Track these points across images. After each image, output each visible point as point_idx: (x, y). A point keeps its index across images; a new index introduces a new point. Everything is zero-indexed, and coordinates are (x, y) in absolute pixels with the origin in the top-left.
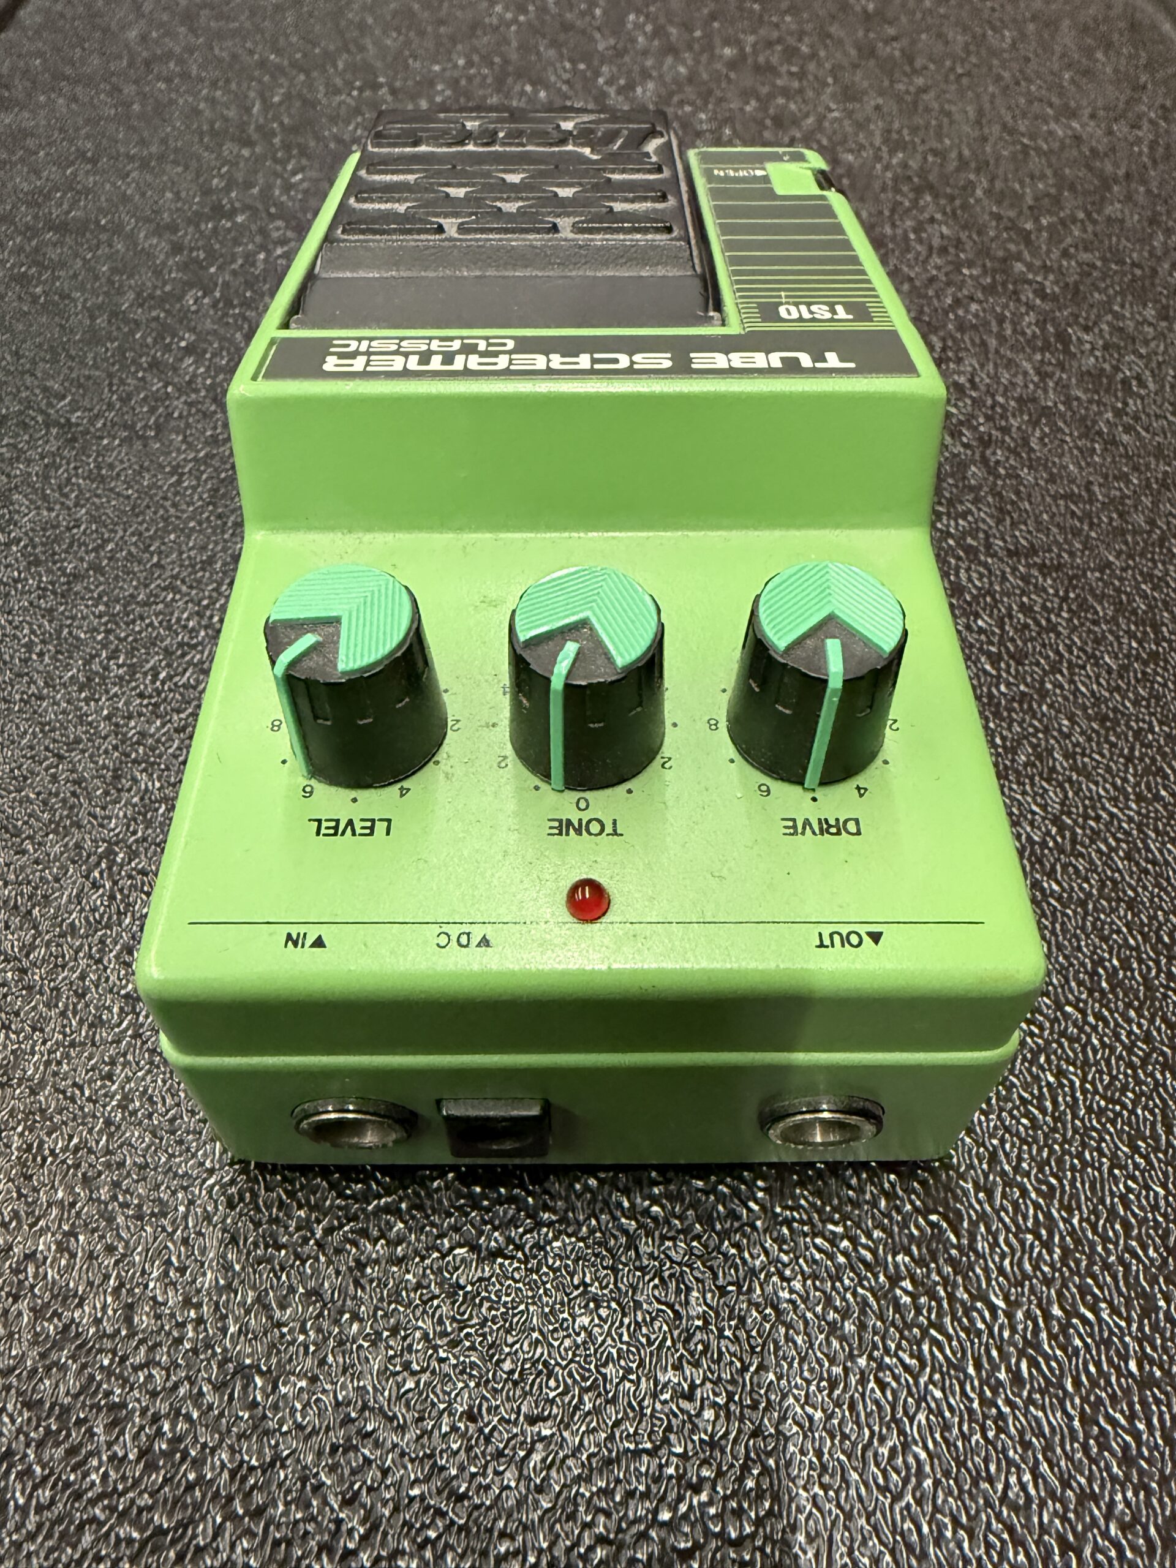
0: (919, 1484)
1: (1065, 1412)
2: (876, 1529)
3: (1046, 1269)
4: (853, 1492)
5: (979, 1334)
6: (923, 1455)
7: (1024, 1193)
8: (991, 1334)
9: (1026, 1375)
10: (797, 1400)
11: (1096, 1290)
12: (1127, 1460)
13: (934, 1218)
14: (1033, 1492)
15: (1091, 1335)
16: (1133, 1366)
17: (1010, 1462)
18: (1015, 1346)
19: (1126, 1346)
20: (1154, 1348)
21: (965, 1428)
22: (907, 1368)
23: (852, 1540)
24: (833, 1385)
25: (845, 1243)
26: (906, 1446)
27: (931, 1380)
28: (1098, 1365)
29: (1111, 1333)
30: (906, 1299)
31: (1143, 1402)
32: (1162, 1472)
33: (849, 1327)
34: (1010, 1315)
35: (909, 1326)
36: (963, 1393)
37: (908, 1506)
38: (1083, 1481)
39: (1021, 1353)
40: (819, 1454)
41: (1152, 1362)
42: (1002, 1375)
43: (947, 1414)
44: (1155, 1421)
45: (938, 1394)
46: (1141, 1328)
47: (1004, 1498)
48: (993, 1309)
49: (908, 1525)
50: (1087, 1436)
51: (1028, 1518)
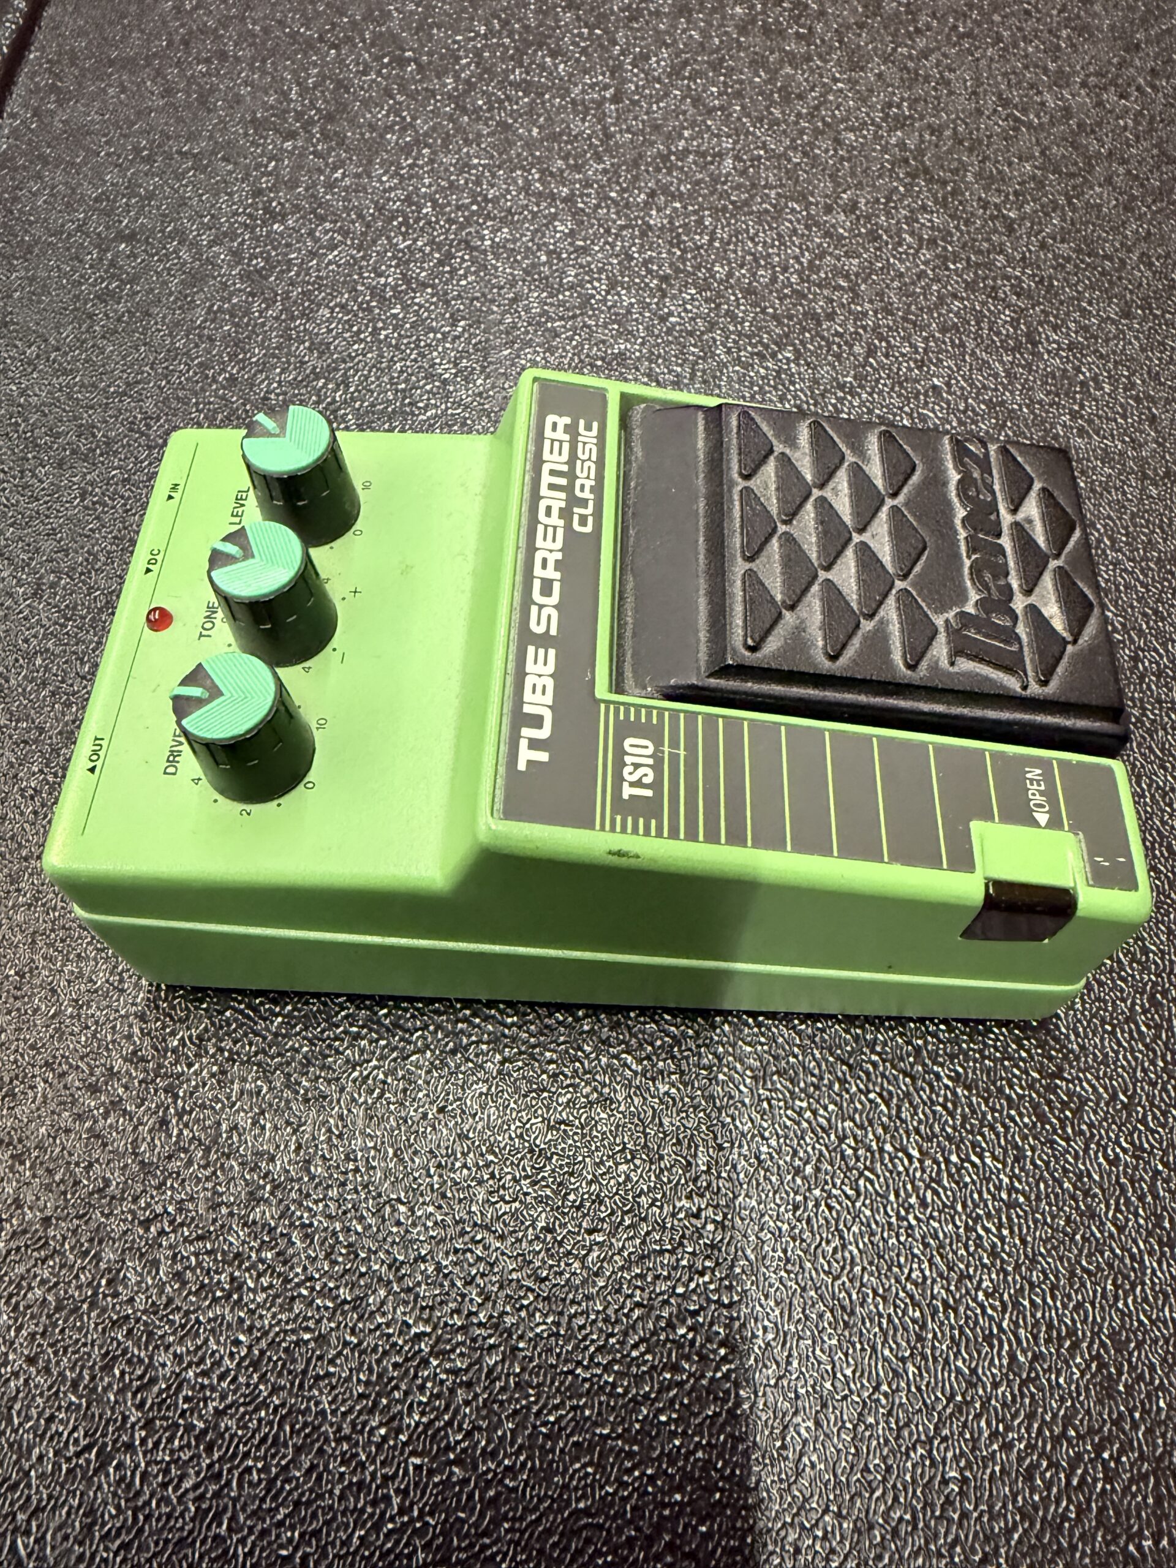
0: (852, 1270)
1: (954, 1224)
2: (821, 1297)
3: (949, 1130)
4: (807, 1275)
5: (899, 1174)
6: (856, 1251)
7: (938, 1077)
8: (908, 1174)
9: (929, 1200)
10: (771, 1217)
11: (984, 1145)
12: (993, 1254)
13: (872, 1096)
14: (927, 1273)
15: (977, 1174)
16: (1004, 1196)
17: (914, 1256)
18: (924, 1181)
19: (1001, 1181)
20: (1020, 1182)
21: (885, 1235)
22: (847, 1197)
23: (805, 1303)
24: (796, 1207)
25: (808, 1114)
26: (844, 1246)
27: (864, 1204)
28: (980, 1193)
29: (992, 1172)
30: (849, 1152)
31: (1009, 1218)
32: (1017, 1262)
33: (809, 1170)
34: (921, 1161)
35: (850, 1169)
36: (886, 1212)
37: (844, 1283)
38: (962, 1266)
39: (928, 1187)
40: (785, 1251)
41: (1017, 1191)
42: (913, 1200)
43: (874, 1226)
44: (1016, 1229)
45: (868, 1213)
46: (1012, 1170)
47: (908, 1278)
48: (910, 1157)
49: (843, 1294)
50: (968, 1239)
51: (923, 1290)
